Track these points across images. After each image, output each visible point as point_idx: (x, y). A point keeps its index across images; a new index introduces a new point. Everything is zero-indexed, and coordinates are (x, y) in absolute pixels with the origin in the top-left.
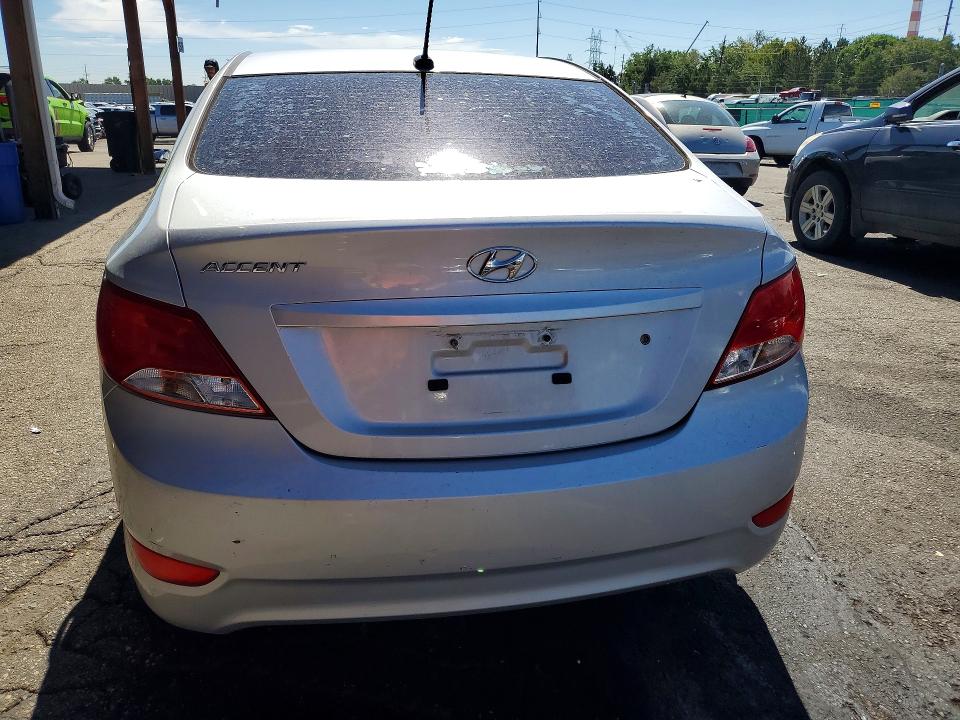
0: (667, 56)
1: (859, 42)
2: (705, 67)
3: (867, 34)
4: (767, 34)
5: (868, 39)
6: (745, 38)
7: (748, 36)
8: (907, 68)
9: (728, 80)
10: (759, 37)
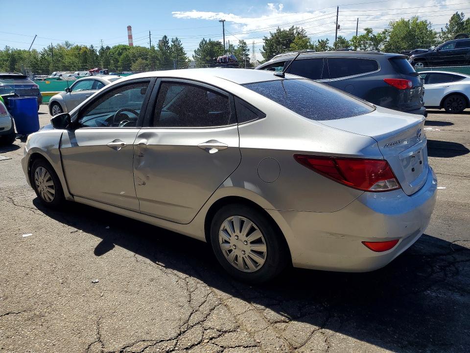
0: (19, 52)
1: (115, 47)
2: (43, 58)
3: (117, 45)
4: (70, 42)
5: (118, 47)
6: (61, 44)
7: (62, 43)
8: (140, 60)
9: (60, 65)
10: (67, 44)
